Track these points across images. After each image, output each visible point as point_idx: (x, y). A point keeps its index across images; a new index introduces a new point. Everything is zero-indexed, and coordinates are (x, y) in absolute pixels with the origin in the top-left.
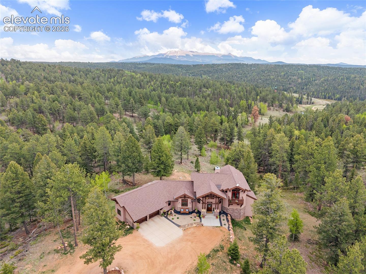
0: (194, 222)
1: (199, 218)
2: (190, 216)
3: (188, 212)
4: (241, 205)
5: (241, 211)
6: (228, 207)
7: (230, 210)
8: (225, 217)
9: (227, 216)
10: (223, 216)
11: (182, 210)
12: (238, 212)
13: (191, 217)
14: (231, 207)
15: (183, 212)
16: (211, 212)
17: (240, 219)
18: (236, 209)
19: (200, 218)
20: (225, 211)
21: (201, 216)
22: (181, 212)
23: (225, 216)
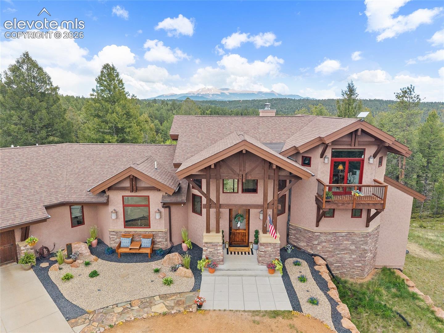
0: (166, 290)
1: (189, 272)
2: (154, 265)
3: (148, 251)
4: (369, 219)
5: (366, 243)
6: (315, 229)
7: (323, 238)
8: (305, 269)
9: (312, 264)
10: (296, 264)
11: (126, 242)
12: (353, 247)
13: (157, 271)
14: (327, 225)
15: (127, 250)
16: (246, 249)
17: (361, 276)
18: (350, 234)
19: (197, 273)
20: (302, 245)
21: (201, 264)
22: (121, 250)
23: (304, 263)
